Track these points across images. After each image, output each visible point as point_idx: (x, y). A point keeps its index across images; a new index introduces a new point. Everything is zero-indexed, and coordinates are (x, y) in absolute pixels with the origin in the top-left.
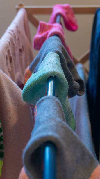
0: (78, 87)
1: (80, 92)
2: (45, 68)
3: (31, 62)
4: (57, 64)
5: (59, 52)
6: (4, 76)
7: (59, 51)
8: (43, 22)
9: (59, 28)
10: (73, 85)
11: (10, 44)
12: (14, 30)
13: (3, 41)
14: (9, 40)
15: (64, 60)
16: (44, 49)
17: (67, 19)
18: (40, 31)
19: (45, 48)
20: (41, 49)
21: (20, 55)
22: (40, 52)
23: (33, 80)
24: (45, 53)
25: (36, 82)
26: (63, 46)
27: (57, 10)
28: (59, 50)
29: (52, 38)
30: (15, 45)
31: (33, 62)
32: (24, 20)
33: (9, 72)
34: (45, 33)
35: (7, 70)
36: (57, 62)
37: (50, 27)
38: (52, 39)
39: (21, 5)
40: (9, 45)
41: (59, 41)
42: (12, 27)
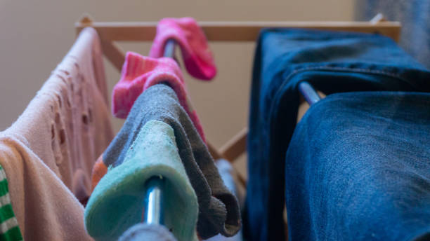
0: (222, 212)
1: (227, 228)
2: (139, 155)
3: (108, 144)
4: (168, 147)
5: (172, 120)
6: (44, 170)
7: (173, 118)
8: (134, 54)
9: (172, 68)
10: (210, 207)
11: (60, 101)
12: (69, 71)
13: (44, 94)
14: (58, 93)
15: (186, 142)
16: (137, 114)
17: (191, 52)
18: (127, 74)
19: (138, 111)
20: (130, 115)
21: (85, 130)
22: (127, 120)
23: (110, 184)
24: (139, 122)
25: (118, 188)
26: (182, 108)
27: (167, 29)
28: (173, 116)
29: (155, 88)
30: (73, 106)
31: (111, 145)
32: (93, 52)
33: (58, 165)
34: (139, 78)
35: (52, 160)
36: (169, 143)
37: (151, 66)
38: (155, 92)
39: (86, 21)
40: (58, 103)
41: (172, 97)
42: (66, 64)
